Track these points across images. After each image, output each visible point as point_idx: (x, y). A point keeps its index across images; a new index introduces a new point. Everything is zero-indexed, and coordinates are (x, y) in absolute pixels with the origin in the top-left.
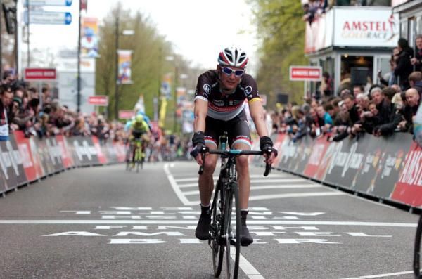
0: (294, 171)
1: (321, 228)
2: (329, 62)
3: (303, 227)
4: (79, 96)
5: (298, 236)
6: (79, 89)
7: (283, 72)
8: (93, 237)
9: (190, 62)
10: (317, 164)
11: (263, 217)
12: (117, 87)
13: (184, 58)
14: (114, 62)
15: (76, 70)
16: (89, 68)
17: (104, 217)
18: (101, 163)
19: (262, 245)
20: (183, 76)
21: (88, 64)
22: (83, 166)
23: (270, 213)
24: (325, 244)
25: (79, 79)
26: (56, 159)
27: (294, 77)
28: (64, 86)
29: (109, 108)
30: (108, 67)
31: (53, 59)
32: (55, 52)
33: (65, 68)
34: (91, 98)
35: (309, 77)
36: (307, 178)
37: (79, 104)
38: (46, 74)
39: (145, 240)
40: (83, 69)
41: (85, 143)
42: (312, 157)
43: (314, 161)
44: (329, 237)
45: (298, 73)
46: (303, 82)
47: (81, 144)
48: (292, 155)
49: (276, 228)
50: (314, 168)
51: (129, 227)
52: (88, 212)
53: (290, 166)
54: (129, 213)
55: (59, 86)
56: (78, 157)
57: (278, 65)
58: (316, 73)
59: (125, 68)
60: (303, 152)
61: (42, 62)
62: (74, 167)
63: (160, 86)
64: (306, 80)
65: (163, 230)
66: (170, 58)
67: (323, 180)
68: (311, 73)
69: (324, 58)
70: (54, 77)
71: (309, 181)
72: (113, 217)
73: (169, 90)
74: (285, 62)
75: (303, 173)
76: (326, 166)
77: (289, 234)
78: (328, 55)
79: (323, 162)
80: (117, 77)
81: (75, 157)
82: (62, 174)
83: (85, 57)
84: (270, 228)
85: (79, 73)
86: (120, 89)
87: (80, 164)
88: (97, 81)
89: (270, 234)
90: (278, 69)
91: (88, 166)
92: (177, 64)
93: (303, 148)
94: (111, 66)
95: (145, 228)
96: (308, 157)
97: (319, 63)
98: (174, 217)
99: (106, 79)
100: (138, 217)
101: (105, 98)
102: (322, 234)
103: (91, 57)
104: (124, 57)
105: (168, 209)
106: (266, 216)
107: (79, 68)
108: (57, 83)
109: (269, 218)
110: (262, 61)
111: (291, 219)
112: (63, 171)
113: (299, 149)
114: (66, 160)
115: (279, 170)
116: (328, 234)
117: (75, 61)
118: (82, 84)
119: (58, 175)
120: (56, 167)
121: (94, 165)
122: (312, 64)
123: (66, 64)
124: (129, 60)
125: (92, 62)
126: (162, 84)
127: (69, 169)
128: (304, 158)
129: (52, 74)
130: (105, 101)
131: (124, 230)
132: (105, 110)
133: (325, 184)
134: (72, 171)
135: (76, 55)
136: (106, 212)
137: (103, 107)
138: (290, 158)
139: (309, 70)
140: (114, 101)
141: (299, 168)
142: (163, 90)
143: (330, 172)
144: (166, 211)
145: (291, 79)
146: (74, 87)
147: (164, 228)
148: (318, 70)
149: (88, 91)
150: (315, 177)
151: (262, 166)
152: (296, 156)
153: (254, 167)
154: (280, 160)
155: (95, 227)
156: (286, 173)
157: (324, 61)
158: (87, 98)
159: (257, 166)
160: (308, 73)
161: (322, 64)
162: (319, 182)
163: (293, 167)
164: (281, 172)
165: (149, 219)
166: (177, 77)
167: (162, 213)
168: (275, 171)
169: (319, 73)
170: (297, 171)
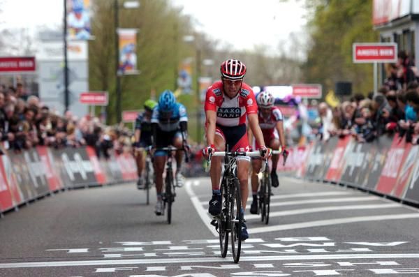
0: (363, 186)
1: (403, 263)
2: (406, 37)
3: (378, 262)
4: (67, 94)
5: (372, 275)
6: (67, 83)
7: (343, 52)
9: (216, 43)
10: (394, 175)
11: (322, 250)
12: (118, 79)
14: (113, 45)
15: (61, 58)
16: (80, 54)
17: (106, 256)
18: (99, 183)
20: (208, 62)
21: (77, 49)
22: (76, 188)
23: (332, 244)
25: (66, 70)
26: (38, 179)
27: (359, 57)
28: (45, 80)
29: (108, 108)
30: (106, 52)
31: (30, 43)
32: (32, 33)
33: (49, 55)
34: (83, 95)
35: (379, 57)
36: (381, 195)
37: (67, 103)
38: (22, 64)
40: (72, 56)
41: (77, 156)
42: (386, 166)
43: (390, 171)
44: (415, 275)
45: (364, 53)
46: (372, 65)
47: (71, 159)
48: (359, 164)
49: (342, 264)
50: (391, 181)
51: (141, 269)
52: (85, 250)
53: (357, 179)
54: (140, 249)
55: (39, 81)
56: (68, 176)
57: (336, 43)
58: (390, 52)
59: (129, 53)
60: (374, 160)
61: (14, 48)
62: (63, 190)
63: (176, 75)
64: (375, 62)
65: (187, 271)
66: (190, 38)
67: (403, 197)
68: (383, 52)
69: (399, 32)
70: (33, 69)
71: (384, 199)
72: (119, 255)
74: (346, 39)
75: (375, 189)
76: (405, 181)
77: (360, 272)
78: (405, 27)
79: (401, 174)
80: (118, 66)
81: (64, 176)
82: (47, 200)
83: (73, 40)
84: (333, 264)
85: (66, 61)
86: (122, 82)
87: (71, 185)
88: (91, 72)
90: (335, 49)
91: (83, 188)
92: (199, 46)
93: (375, 155)
94: (109, 52)
95: (163, 269)
96: (381, 167)
97: (392, 39)
98: (202, 253)
99: (104, 69)
100: (154, 255)
101: (103, 95)
102: (405, 270)
103: (82, 39)
104: (127, 39)
105: (193, 242)
106: (327, 248)
107: (66, 54)
108: (36, 77)
109: (330, 250)
110: (316, 38)
111: (361, 252)
112: (49, 195)
113: (369, 156)
114: (52, 180)
115: (342, 185)
116: (413, 270)
117: (60, 45)
118: (71, 77)
119: (42, 201)
120: (39, 190)
121: (90, 187)
122: (383, 40)
123: (49, 51)
124: (133, 41)
125: (84, 46)
126: (180, 73)
127: (56, 192)
128: (375, 167)
129: (30, 64)
130: (103, 99)
131: (134, 272)
132: (103, 111)
133: (406, 203)
134: (61, 194)
135: (61, 38)
136: (109, 249)
138: (357, 169)
139: (379, 48)
140: (115, 99)
141: (368, 182)
142: (180, 82)
143: (412, 187)
144: (190, 246)
145: (355, 61)
146: (60, 81)
147: (188, 268)
148: (392, 47)
149: (79, 86)
150: (392, 194)
151: (318, 181)
152: (365, 166)
153: (307, 183)
154: (343, 172)
155: (96, 270)
156: (351, 190)
157: (399, 36)
158: (78, 96)
159: (312, 181)
160: (379, 52)
161: (397, 39)
162: (398, 200)
163: (361, 181)
164: (345, 188)
165: (167, 257)
166: (199, 64)
167: (185, 248)
168: (338, 187)
169: (394, 52)
170: (367, 186)
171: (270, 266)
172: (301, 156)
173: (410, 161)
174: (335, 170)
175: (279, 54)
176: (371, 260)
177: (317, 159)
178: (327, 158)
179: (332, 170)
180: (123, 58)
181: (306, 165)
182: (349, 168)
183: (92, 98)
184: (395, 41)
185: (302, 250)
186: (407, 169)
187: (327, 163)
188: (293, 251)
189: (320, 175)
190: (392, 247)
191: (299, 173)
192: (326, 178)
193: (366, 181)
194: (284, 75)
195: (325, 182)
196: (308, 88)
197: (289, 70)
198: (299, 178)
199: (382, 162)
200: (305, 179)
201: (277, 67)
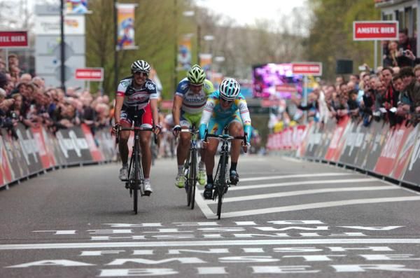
0: (362, 168)
1: (397, 249)
2: (408, 14)
3: (371, 248)
4: (63, 69)
5: (363, 261)
6: (63, 59)
7: (346, 29)
8: (76, 267)
9: (218, 18)
10: (394, 156)
11: (315, 234)
12: (117, 54)
13: (209, 13)
14: (112, 20)
15: (58, 32)
16: (77, 29)
17: (94, 238)
18: (94, 161)
19: (312, 274)
20: (208, 38)
21: (75, 24)
22: (70, 166)
23: (326, 228)
24: (401, 272)
25: (63, 44)
26: (31, 156)
27: (358, 35)
28: (41, 55)
29: (105, 84)
30: (104, 27)
31: (28, 17)
33: (43, 29)
34: (79, 71)
36: (380, 177)
37: (63, 79)
38: (14, 39)
39: (149, 270)
40: (68, 30)
41: (72, 134)
42: (386, 147)
43: (389, 152)
44: (407, 261)
45: (365, 30)
46: (373, 42)
47: (66, 136)
48: (358, 145)
49: (334, 249)
50: (389, 162)
51: (128, 253)
52: (72, 232)
53: (356, 160)
54: (129, 231)
55: (36, 55)
56: (63, 154)
57: (339, 19)
58: (392, 30)
59: (127, 28)
60: (373, 140)
61: (13, 22)
62: (57, 168)
63: (176, 51)
64: (376, 39)
65: (175, 256)
66: (190, 13)
67: (401, 179)
68: (383, 30)
69: (402, 9)
70: (25, 44)
71: (382, 181)
72: (106, 238)
73: (189, 56)
74: (350, 14)
75: (374, 171)
76: (406, 160)
77: (352, 258)
78: (407, 5)
79: (401, 155)
80: (116, 42)
81: (58, 153)
82: (39, 178)
84: (325, 249)
85: (62, 35)
86: (120, 57)
87: (66, 164)
88: (88, 47)
89: (324, 258)
90: (340, 25)
91: (78, 165)
92: (200, 22)
93: (374, 135)
94: (108, 26)
95: (150, 252)
96: (380, 148)
97: (394, 17)
98: (191, 236)
99: (102, 45)
100: (142, 237)
101: (99, 71)
102: (398, 257)
104: (125, 14)
105: (183, 224)
106: (320, 232)
107: (62, 29)
108: (32, 51)
109: (323, 234)
110: (318, 14)
111: (355, 237)
112: (42, 173)
113: (369, 137)
114: (44, 157)
115: (341, 165)
116: (406, 257)
117: (56, 20)
118: (67, 51)
119: (34, 179)
120: (31, 168)
121: (85, 165)
122: (385, 18)
123: (45, 24)
125: (81, 20)
126: (180, 49)
127: (49, 170)
128: (375, 148)
129: (23, 39)
130: (99, 75)
131: (120, 256)
132: (100, 87)
133: (404, 185)
134: (54, 172)
135: (59, 13)
136: (98, 231)
137: (98, 82)
138: (356, 149)
139: (380, 26)
140: (113, 74)
141: (367, 162)
143: (410, 168)
144: (181, 228)
145: (355, 39)
146: (57, 56)
147: (176, 252)
149: (76, 61)
150: (391, 175)
151: (317, 161)
152: (364, 147)
153: (306, 163)
154: (343, 152)
155: (81, 253)
156: (350, 171)
157: (401, 13)
158: (74, 71)
159: (311, 160)
160: (380, 30)
161: (399, 17)
162: (396, 182)
163: (360, 162)
164: (344, 168)
165: (156, 240)
166: (199, 39)
167: (175, 230)
168: (337, 167)
169: (395, 30)
170: (366, 167)
171: (261, 250)
172: (301, 134)
173: (409, 143)
174: (335, 150)
175: (282, 30)
176: (363, 245)
177: (316, 139)
178: (327, 138)
179: (331, 150)
180: (121, 33)
181: (306, 145)
182: (348, 148)
183: (88, 74)
184: (397, 19)
185: (294, 234)
186: (406, 150)
187: (327, 143)
188: (284, 235)
189: (319, 155)
190: (386, 231)
191: (298, 153)
192: (325, 159)
193: (365, 162)
194: (287, 51)
195: (324, 162)
196: (309, 66)
197: (291, 47)
198: (298, 158)
199: (381, 143)
200: (304, 159)
201: (279, 43)
